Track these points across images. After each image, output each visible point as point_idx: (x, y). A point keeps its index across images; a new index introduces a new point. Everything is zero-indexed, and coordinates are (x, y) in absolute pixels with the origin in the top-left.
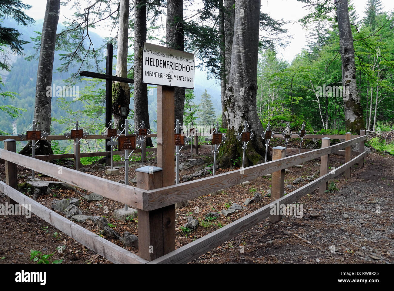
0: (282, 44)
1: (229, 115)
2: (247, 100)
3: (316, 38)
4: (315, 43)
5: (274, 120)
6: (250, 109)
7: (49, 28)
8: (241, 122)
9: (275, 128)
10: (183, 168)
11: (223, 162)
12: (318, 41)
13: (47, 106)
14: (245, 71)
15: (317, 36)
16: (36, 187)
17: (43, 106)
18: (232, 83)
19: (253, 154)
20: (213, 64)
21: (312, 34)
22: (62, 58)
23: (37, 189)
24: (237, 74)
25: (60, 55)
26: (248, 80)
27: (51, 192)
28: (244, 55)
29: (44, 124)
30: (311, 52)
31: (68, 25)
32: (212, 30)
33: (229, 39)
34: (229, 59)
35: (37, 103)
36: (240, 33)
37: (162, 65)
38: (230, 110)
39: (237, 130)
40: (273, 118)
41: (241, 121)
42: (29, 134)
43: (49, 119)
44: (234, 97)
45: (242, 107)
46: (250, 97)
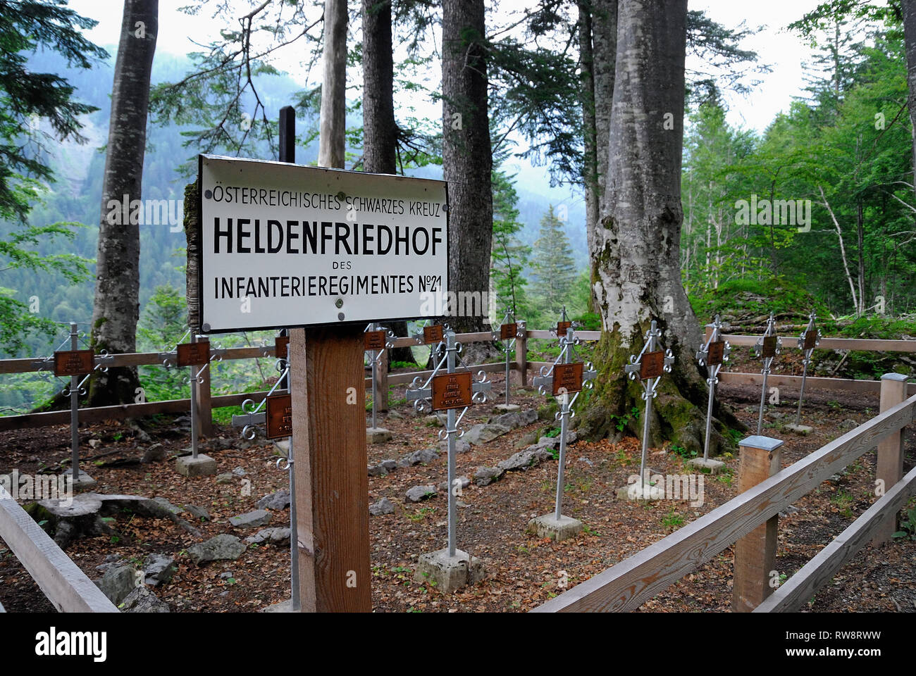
0: (740, 88)
1: (604, 292)
2: (653, 252)
3: (830, 70)
4: (825, 81)
5: (726, 292)
6: (663, 274)
7: (129, 71)
8: (639, 313)
9: (730, 314)
10: (480, 439)
11: (591, 423)
12: (833, 76)
13: (127, 273)
14: (647, 174)
15: (833, 63)
16: (62, 519)
17: (117, 273)
18: (613, 206)
19: (673, 401)
20: (563, 147)
21: (820, 59)
22: (189, 142)
23: (62, 525)
24: (627, 180)
25: (183, 134)
26: (656, 197)
27: (105, 528)
28: (645, 129)
29: (119, 322)
30: (814, 104)
31: (199, 61)
32: (561, 60)
33: (605, 82)
34: (606, 133)
35: (101, 267)
36: (632, 67)
37: (297, 244)
38: (607, 279)
39: (628, 335)
40: (724, 287)
41: (638, 309)
42: (60, 359)
43: (131, 307)
44: (619, 243)
45: (640, 272)
46: (664, 243)
